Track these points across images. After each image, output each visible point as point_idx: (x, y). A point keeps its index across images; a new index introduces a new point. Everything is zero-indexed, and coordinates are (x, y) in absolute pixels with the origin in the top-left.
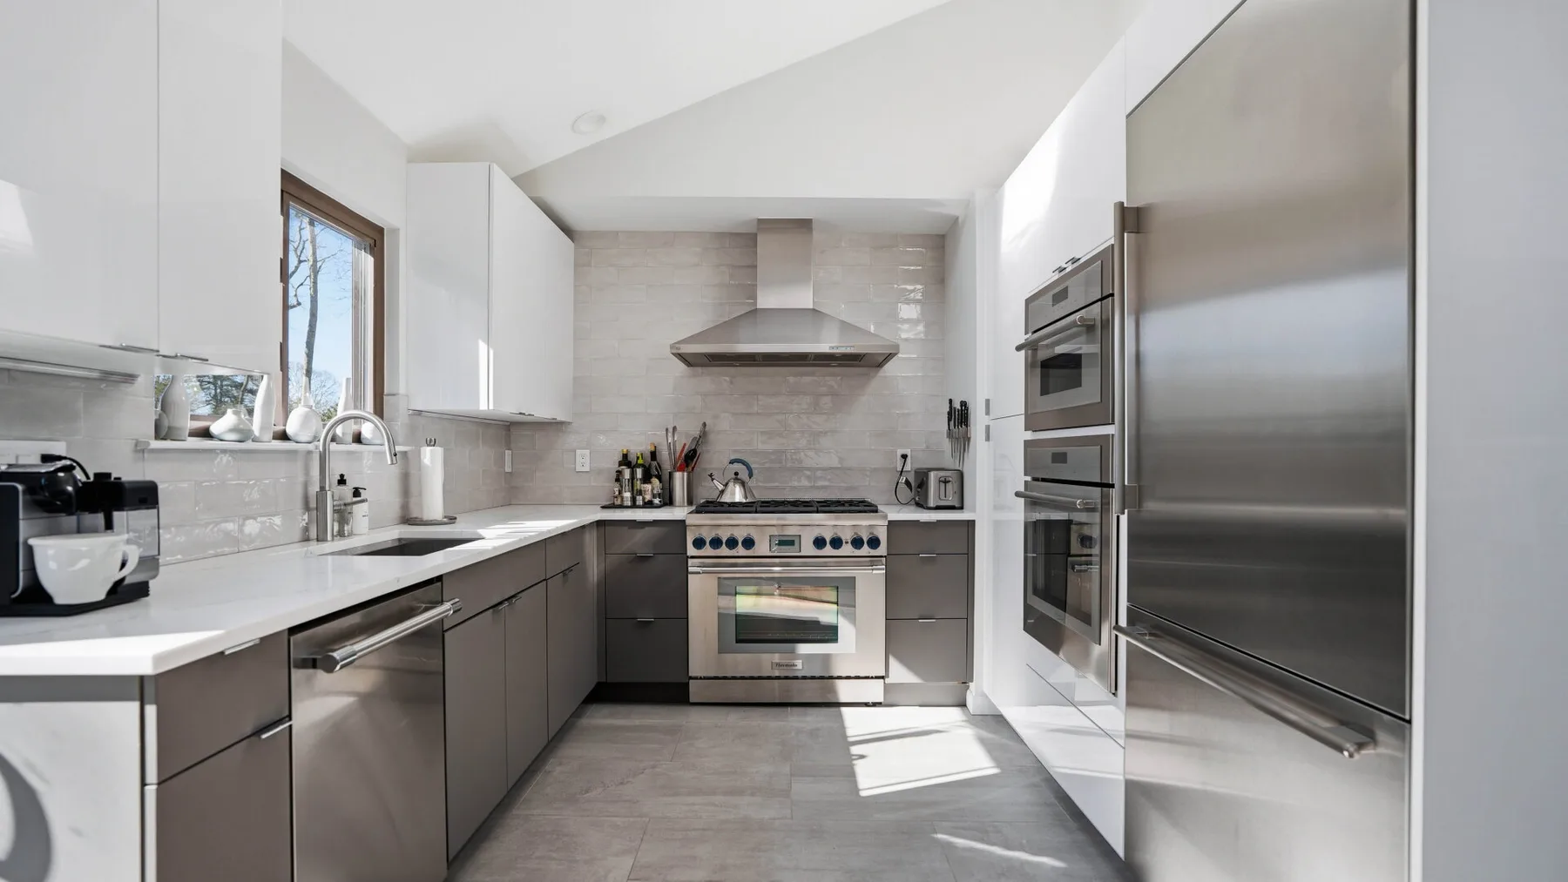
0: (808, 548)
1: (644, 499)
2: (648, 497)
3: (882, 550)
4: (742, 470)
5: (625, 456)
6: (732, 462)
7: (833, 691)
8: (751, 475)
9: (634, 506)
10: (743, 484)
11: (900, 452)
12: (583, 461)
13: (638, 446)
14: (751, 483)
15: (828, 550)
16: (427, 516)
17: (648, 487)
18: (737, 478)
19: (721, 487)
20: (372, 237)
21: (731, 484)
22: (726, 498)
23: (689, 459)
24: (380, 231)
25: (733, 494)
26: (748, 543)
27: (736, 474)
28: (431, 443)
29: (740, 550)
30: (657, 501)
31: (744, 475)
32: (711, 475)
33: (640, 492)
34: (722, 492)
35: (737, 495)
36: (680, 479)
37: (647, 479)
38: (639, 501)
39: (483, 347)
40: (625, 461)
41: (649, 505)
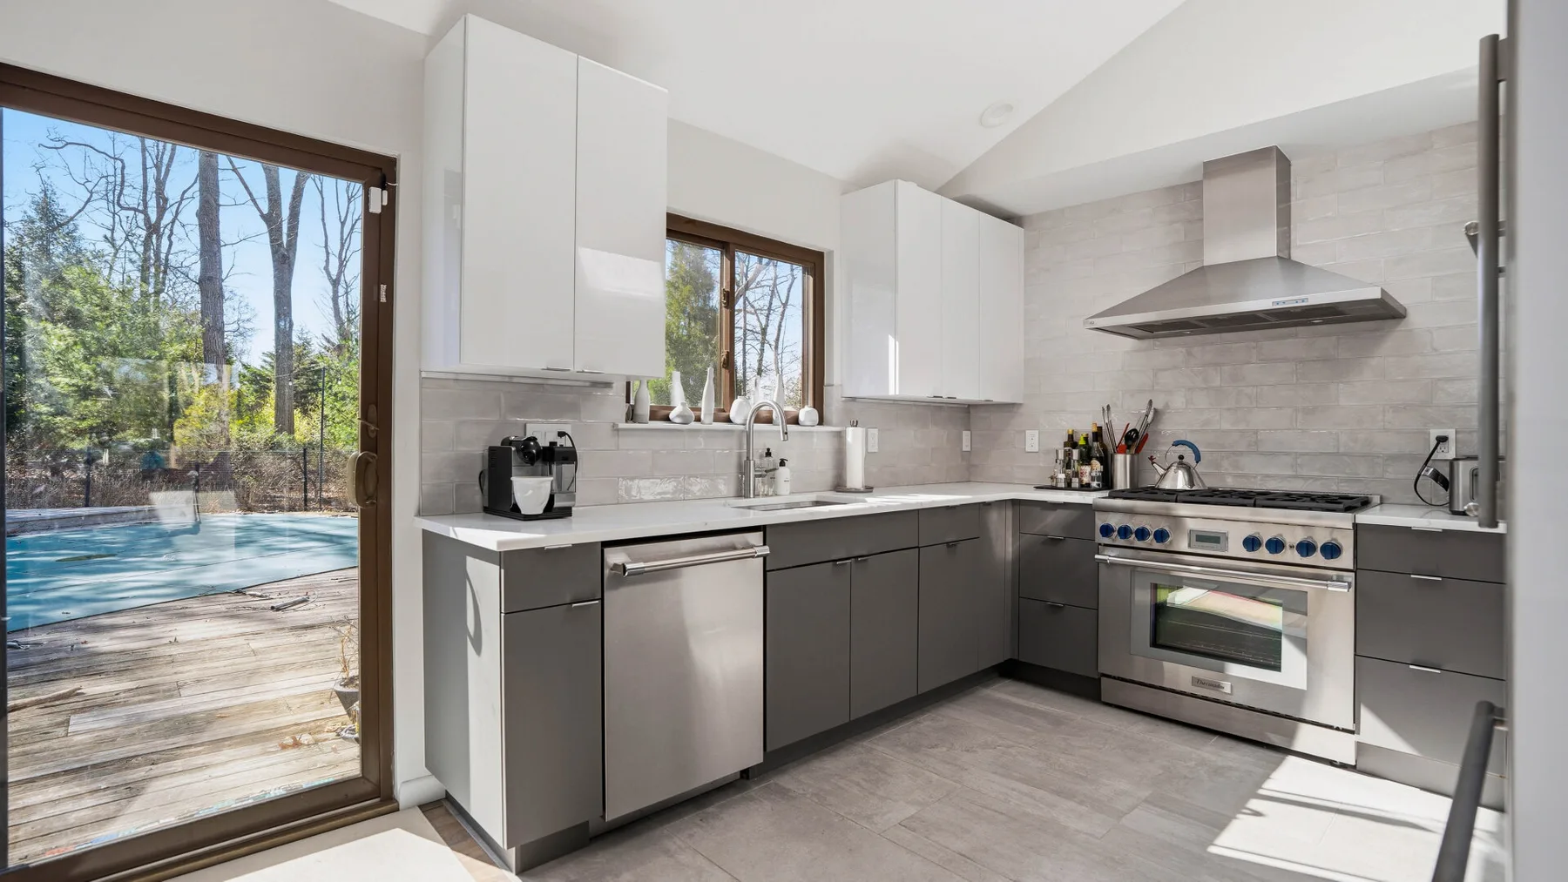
0: (1236, 548)
1: (1081, 481)
2: (1086, 480)
3: (1346, 559)
4: (1190, 454)
5: (1071, 437)
6: (1176, 444)
7: (1291, 735)
8: (1198, 459)
9: (1069, 486)
10: (1188, 469)
11: (1435, 433)
12: (1032, 441)
13: (1084, 427)
14: (1200, 469)
15: (1263, 553)
16: (849, 485)
17: (1087, 469)
18: (1181, 463)
19: (1161, 471)
20: (813, 262)
21: (1173, 468)
22: (1167, 485)
23: (1134, 441)
24: (820, 255)
25: (1175, 479)
26: (1161, 536)
27: (1181, 457)
28: (855, 424)
29: (1150, 542)
30: (1094, 484)
31: (1190, 458)
32: (1151, 458)
33: (1076, 474)
34: (1163, 477)
35: (1179, 481)
36: (1121, 463)
37: (1086, 459)
38: (1075, 483)
39: (891, 340)
40: (1071, 442)
41: (1085, 487)
